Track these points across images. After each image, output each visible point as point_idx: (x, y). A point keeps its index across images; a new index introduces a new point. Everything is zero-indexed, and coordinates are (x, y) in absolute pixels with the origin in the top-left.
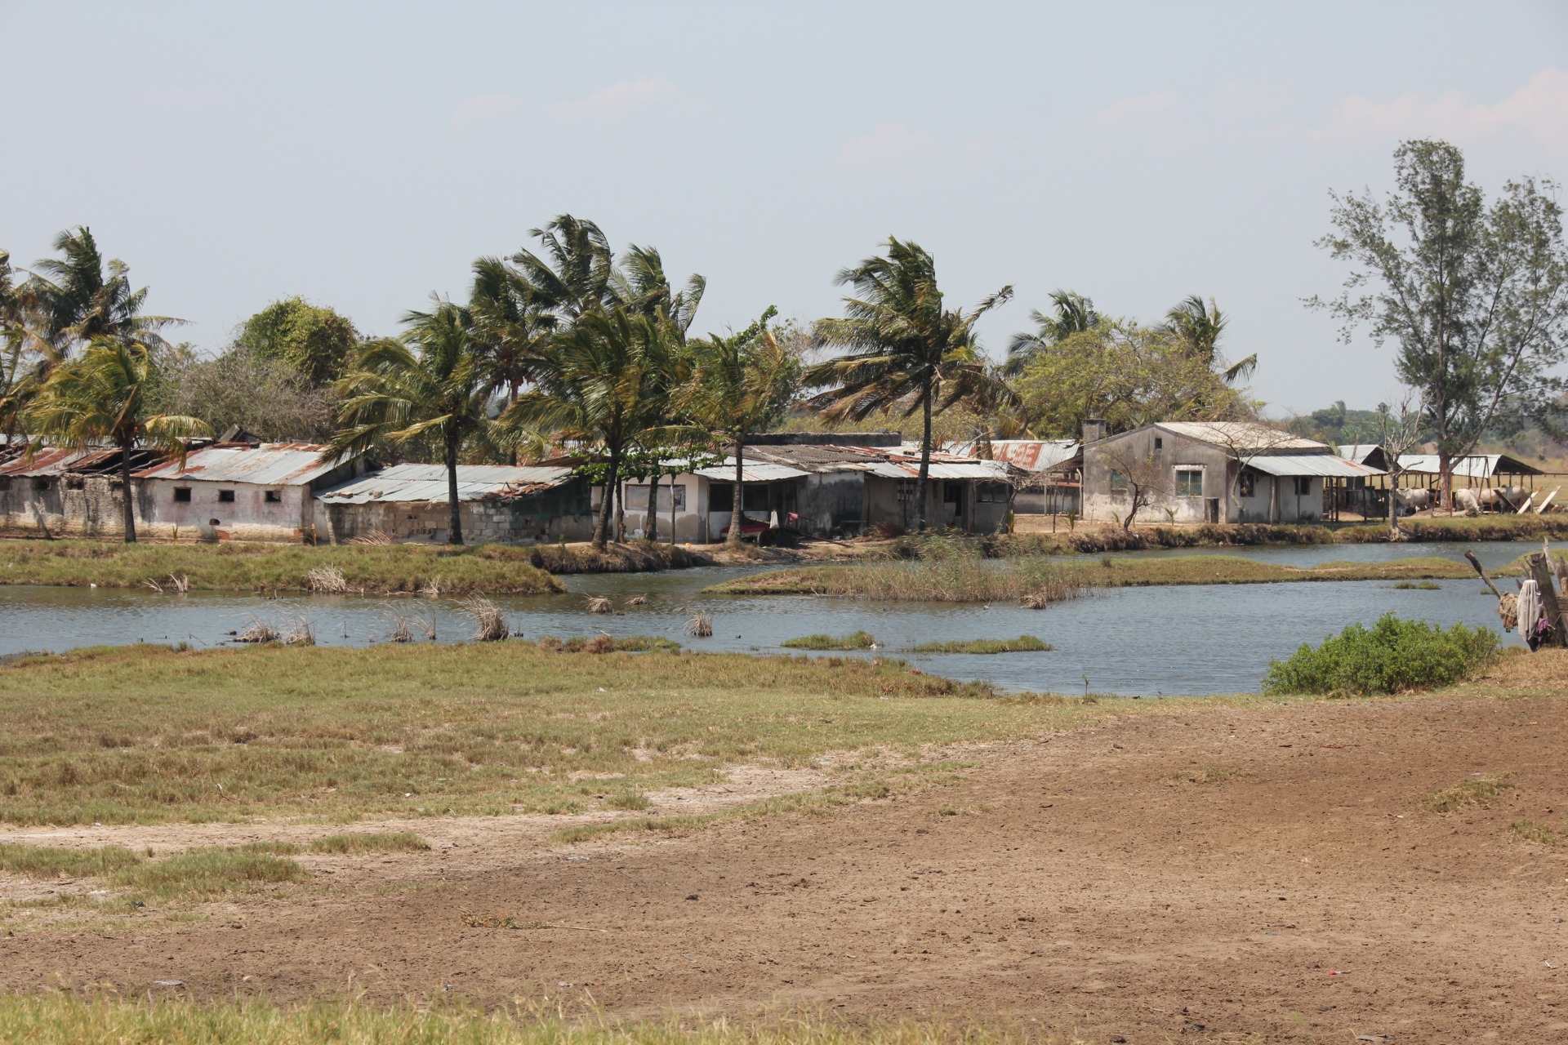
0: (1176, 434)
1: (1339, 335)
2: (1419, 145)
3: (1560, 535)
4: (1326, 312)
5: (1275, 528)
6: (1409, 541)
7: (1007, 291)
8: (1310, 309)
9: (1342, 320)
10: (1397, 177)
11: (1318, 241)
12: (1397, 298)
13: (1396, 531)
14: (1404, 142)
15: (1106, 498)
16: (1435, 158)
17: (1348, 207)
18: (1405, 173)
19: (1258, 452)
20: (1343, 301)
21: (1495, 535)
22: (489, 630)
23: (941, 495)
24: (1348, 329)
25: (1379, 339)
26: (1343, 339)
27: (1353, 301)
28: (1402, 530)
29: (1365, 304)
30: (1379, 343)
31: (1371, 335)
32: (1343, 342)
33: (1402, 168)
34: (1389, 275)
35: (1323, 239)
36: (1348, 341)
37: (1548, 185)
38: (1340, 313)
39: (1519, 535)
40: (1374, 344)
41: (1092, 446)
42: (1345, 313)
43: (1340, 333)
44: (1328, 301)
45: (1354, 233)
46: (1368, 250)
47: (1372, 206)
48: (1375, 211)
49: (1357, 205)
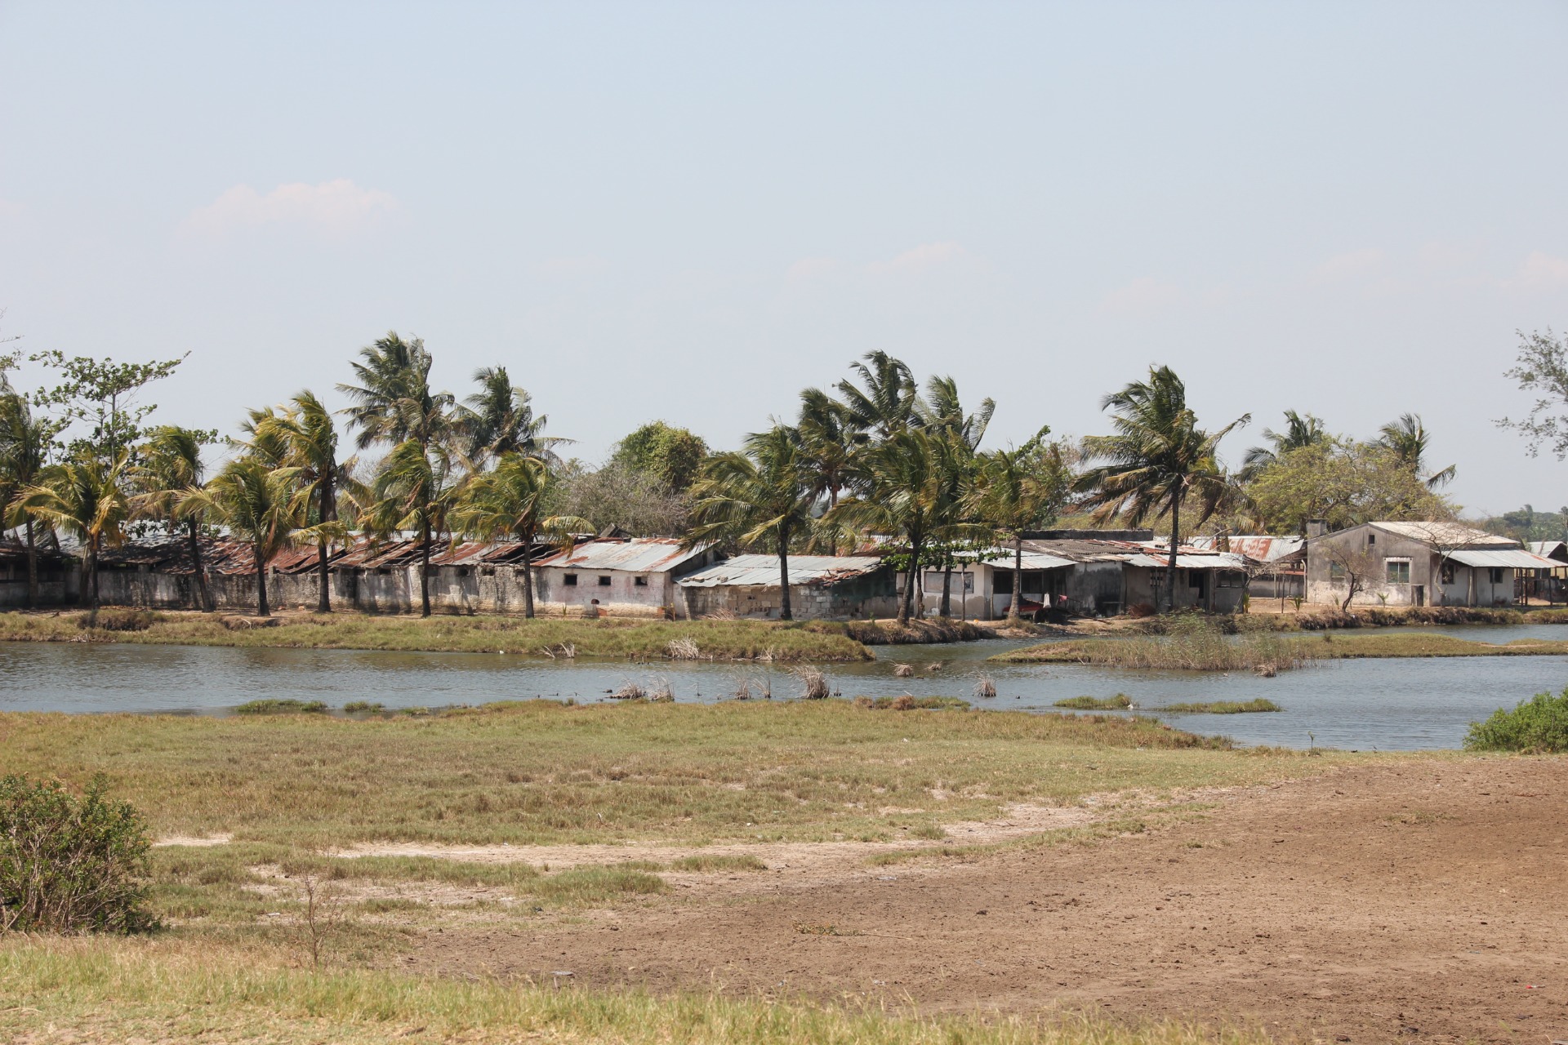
0: (1387, 532)
4: (1516, 431)
5: (1473, 611)
7: (1246, 417)
8: (1502, 429)
9: (1530, 438)
11: (1509, 373)
15: (1327, 584)
17: (1534, 344)
19: (1457, 547)
20: (1530, 421)
22: (814, 690)
23: (1187, 581)
24: (1534, 445)
25: (1561, 453)
26: (1531, 453)
27: (1539, 421)
29: (1549, 424)
30: (1562, 457)
31: (1554, 450)
32: (1530, 456)
35: (1513, 372)
36: (1535, 455)
38: (1528, 432)
40: (1558, 458)
41: (1315, 541)
42: (1532, 432)
43: (1528, 449)
44: (1517, 421)
45: (1539, 366)
46: (1551, 380)
47: (1555, 342)
48: (1557, 346)
49: (1544, 342)
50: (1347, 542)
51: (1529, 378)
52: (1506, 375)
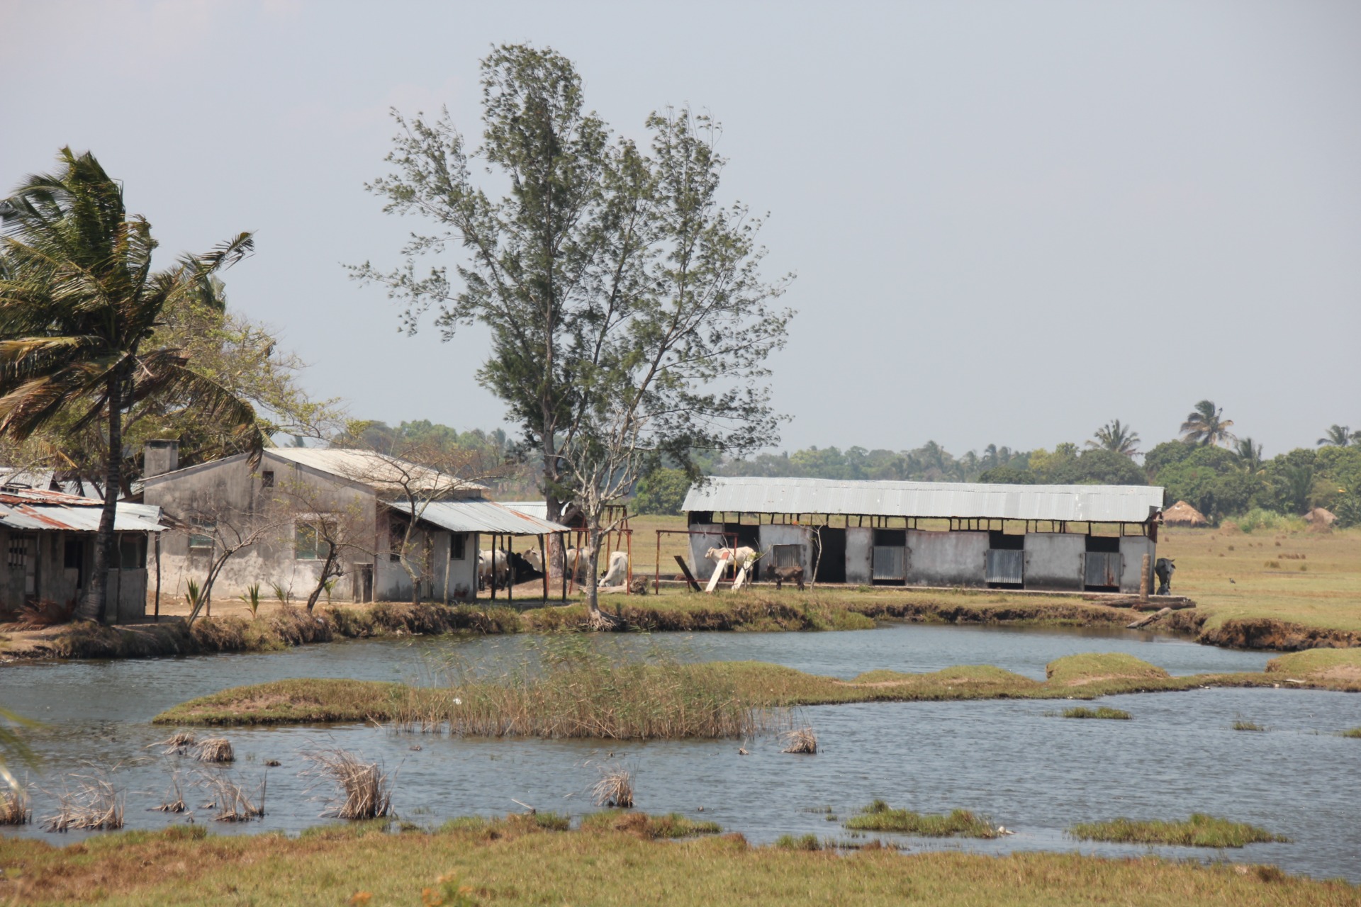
0: (298, 465)
1: (400, 322)
2: (516, 52)
3: (785, 623)
4: (382, 288)
6: (614, 630)
7: (244, 241)
8: (358, 281)
9: (404, 301)
10: (483, 98)
11: (371, 183)
12: (485, 273)
13: (596, 614)
14: (498, 47)
15: (180, 560)
16: (540, 73)
17: (418, 136)
18: (495, 92)
20: (407, 272)
21: (709, 622)
23: (61, 556)
24: (413, 314)
25: (447, 329)
26: (407, 328)
27: (421, 275)
28: (603, 614)
29: (437, 278)
30: (448, 336)
31: (437, 323)
32: (405, 333)
33: (490, 84)
34: (471, 238)
35: (379, 181)
36: (413, 331)
37: (704, 123)
38: (402, 290)
39: (737, 622)
40: (441, 336)
41: (158, 481)
42: (409, 291)
43: (402, 321)
44: (386, 270)
45: (420, 177)
46: (439, 201)
47: (453, 136)
48: (457, 144)
49: (428, 134)
50: (220, 483)
51: (406, 195)
52: (370, 188)
